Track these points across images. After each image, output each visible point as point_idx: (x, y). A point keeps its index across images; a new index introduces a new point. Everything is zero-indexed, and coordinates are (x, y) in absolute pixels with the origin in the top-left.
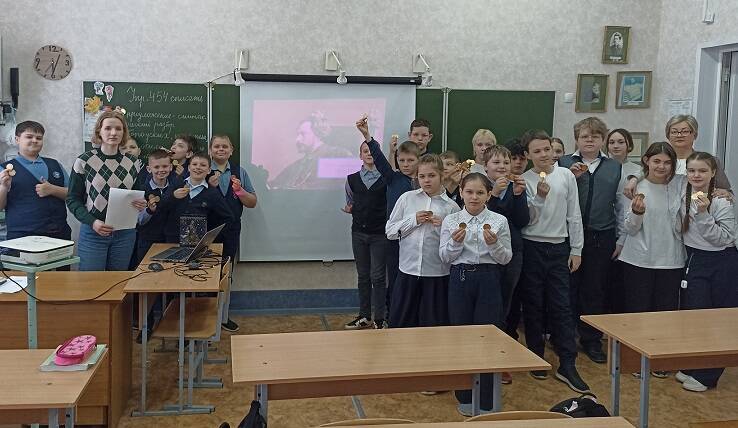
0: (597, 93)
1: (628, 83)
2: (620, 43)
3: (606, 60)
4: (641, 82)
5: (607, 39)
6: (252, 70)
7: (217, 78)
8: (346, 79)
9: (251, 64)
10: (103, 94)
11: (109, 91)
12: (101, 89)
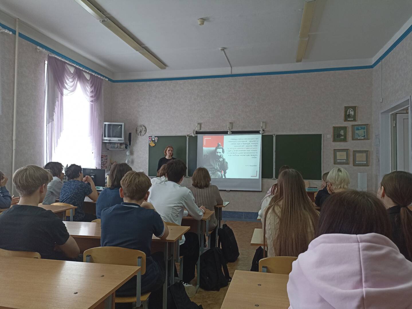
0: (343, 134)
1: (358, 129)
2: (352, 113)
3: (346, 120)
4: (364, 129)
5: (346, 112)
6: (202, 130)
7: (190, 133)
8: (231, 133)
9: (202, 128)
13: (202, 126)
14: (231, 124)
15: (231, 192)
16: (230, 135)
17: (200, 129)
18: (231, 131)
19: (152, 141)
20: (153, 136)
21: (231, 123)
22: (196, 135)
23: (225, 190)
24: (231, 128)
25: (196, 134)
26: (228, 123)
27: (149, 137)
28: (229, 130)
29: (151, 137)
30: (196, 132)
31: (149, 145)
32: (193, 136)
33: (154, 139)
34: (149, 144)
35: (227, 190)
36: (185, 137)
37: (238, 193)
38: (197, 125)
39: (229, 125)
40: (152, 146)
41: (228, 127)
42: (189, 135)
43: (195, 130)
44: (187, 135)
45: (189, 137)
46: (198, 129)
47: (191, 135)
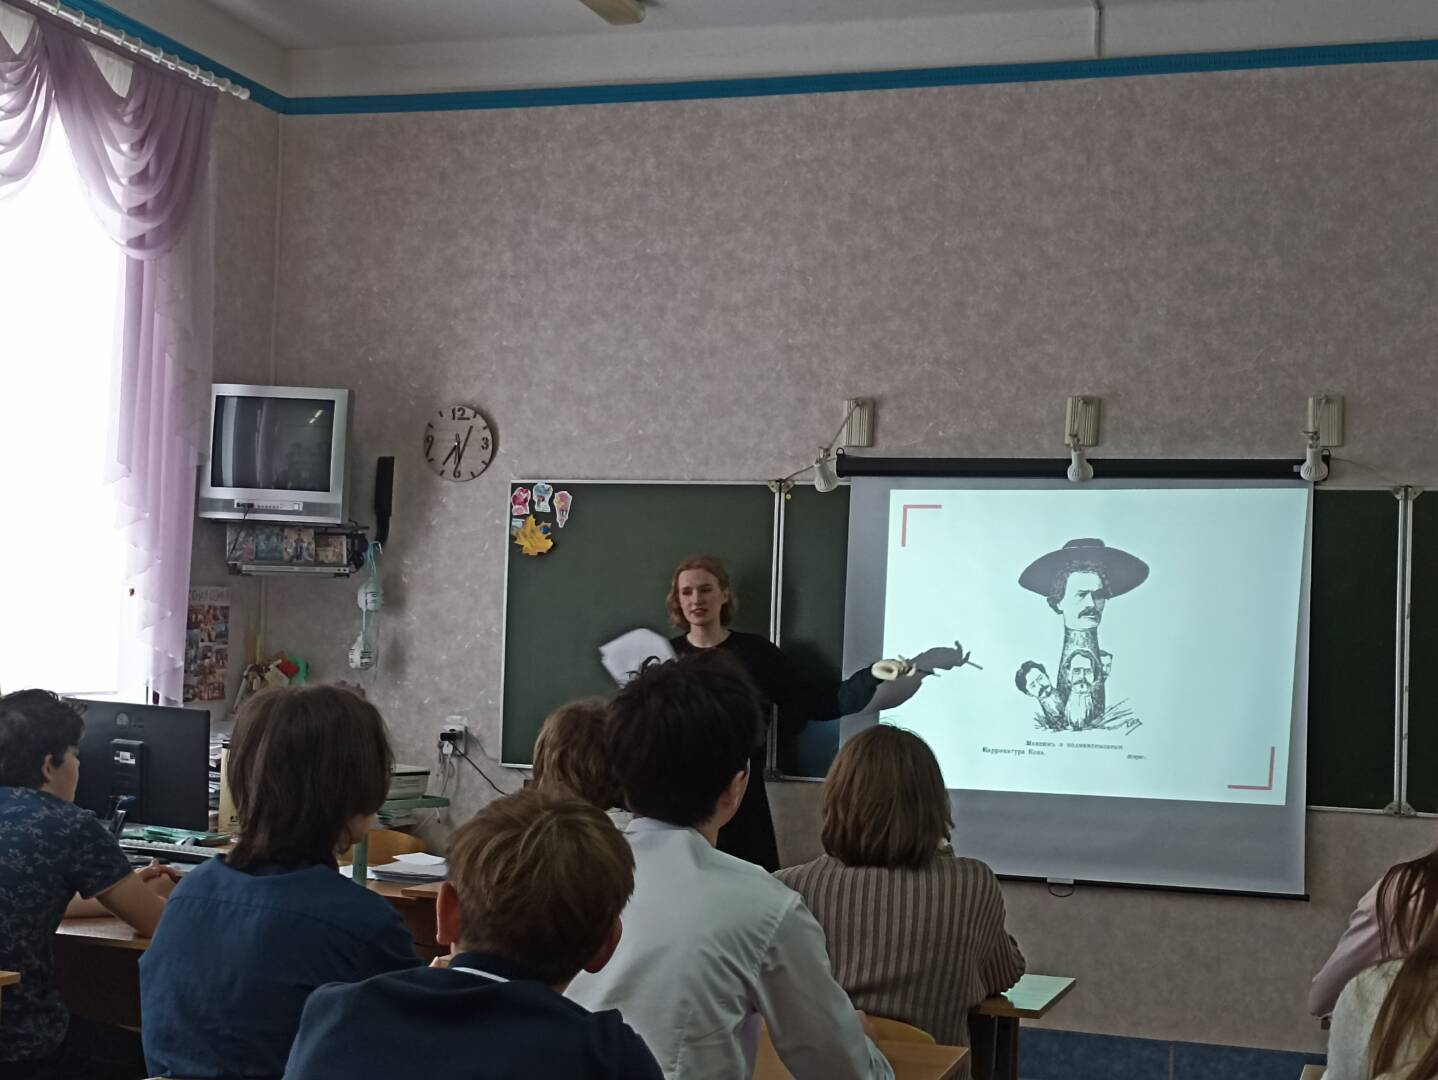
6: (883, 450)
7: (800, 470)
8: (1091, 469)
9: (880, 435)
10: (549, 510)
11: (563, 504)
12: (547, 499)
13: (886, 417)
14: (1091, 409)
15: (1084, 897)
16: (1082, 483)
17: (871, 442)
18: (1089, 461)
19: (531, 519)
20: (540, 483)
21: (1087, 401)
22: (841, 482)
23: (1043, 881)
24: (1087, 438)
25: (840, 473)
26: (1070, 401)
27: (514, 486)
28: (1074, 456)
29: (530, 487)
30: (841, 458)
31: (515, 549)
32: (821, 486)
33: (544, 507)
34: (512, 538)
35: (1052, 876)
36: (762, 494)
37: (1129, 900)
38: (845, 413)
39: (1074, 413)
40: (533, 552)
41: (1068, 431)
42: (794, 481)
43: (831, 445)
44: (777, 477)
45: (789, 497)
46: (855, 442)
47: (802, 480)
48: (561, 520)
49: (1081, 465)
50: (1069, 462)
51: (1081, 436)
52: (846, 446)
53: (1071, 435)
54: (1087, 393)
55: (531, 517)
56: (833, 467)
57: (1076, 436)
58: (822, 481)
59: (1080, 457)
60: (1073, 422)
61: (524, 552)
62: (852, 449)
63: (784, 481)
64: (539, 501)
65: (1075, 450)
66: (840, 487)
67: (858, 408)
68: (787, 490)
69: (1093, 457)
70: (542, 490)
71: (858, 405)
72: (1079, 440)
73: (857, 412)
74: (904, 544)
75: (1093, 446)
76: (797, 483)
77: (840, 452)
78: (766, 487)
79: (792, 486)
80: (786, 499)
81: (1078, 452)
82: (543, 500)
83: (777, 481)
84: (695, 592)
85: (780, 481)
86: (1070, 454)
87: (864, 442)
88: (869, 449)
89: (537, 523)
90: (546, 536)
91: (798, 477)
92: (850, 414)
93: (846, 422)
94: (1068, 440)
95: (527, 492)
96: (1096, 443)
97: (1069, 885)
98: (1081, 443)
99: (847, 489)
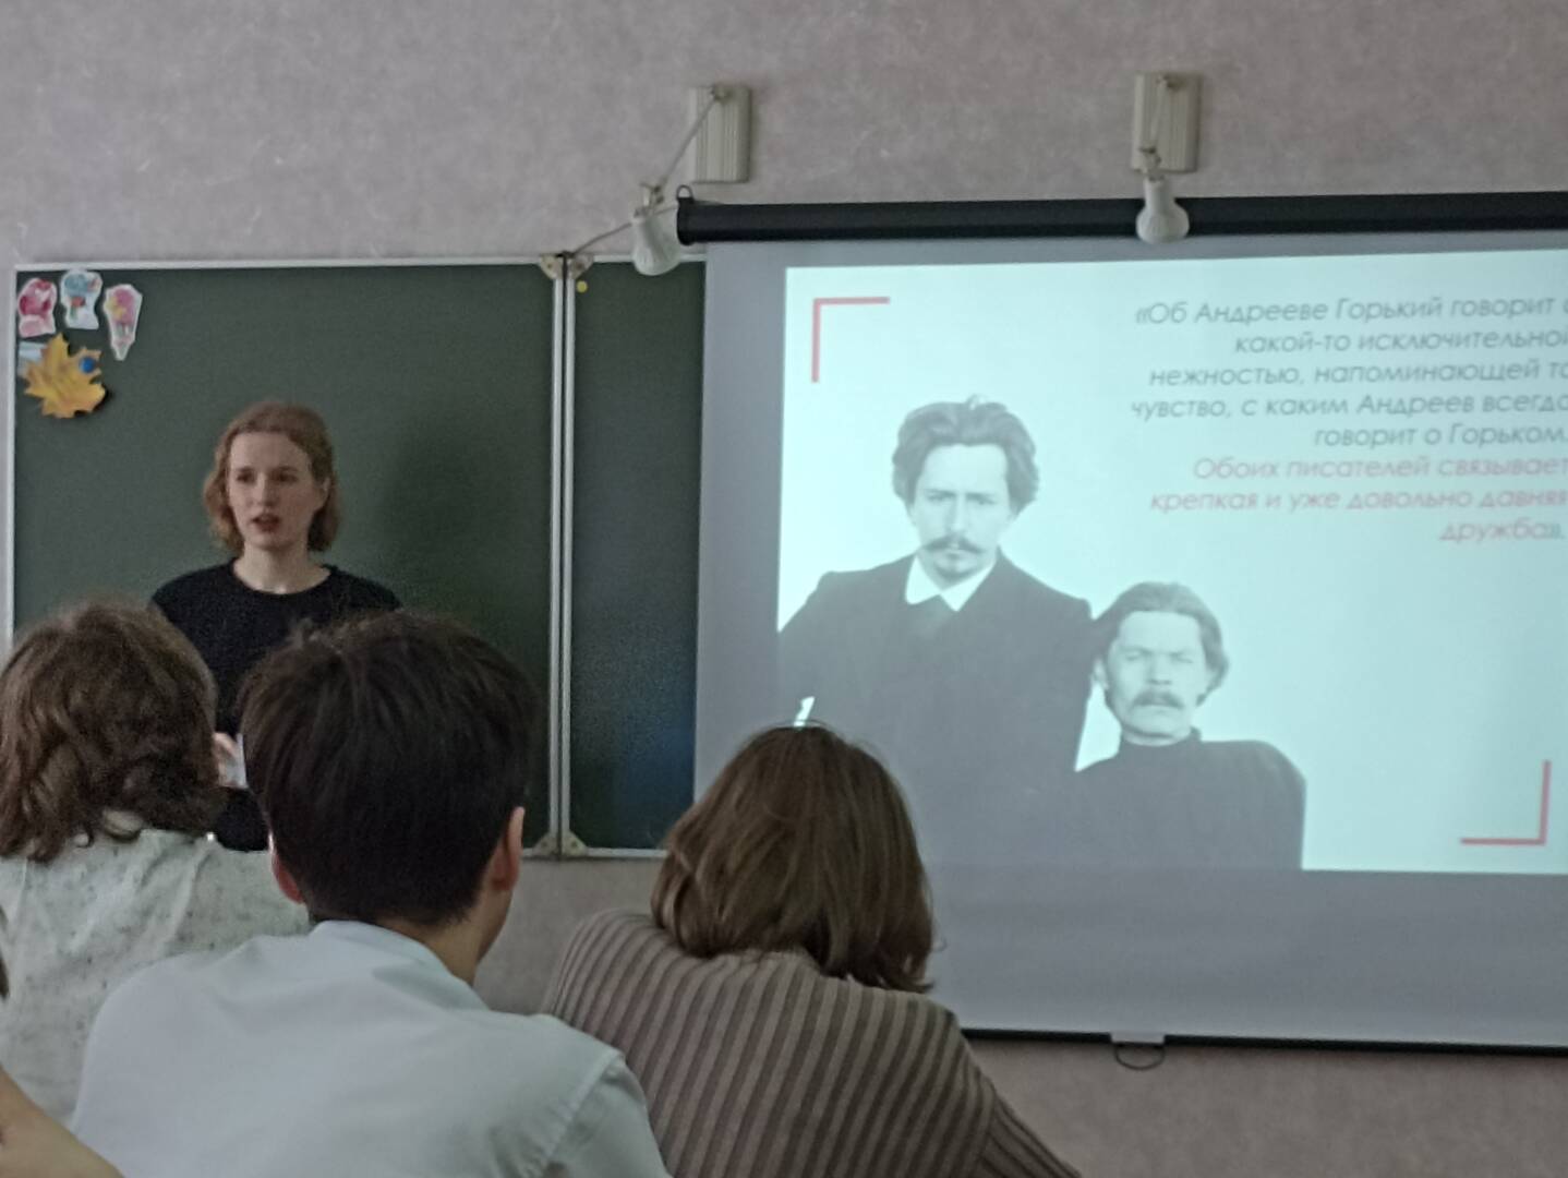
6: (770, 188)
7: (602, 231)
8: (1183, 220)
9: (762, 157)
10: (92, 323)
11: (122, 310)
12: (91, 300)
13: (775, 121)
14: (1184, 97)
16: (1165, 248)
17: (747, 173)
18: (1180, 202)
19: (60, 344)
20: (75, 269)
21: (1174, 83)
22: (688, 254)
24: (1174, 155)
25: (686, 237)
26: (1140, 82)
27: (22, 278)
28: (1149, 193)
29: (53, 277)
30: (687, 207)
31: (26, 404)
32: (646, 264)
33: (84, 319)
34: (21, 383)
35: (1120, 1031)
36: (527, 282)
38: (692, 118)
39: (1149, 105)
40: (66, 411)
41: (1137, 142)
42: (591, 254)
43: (665, 180)
44: (558, 249)
45: (583, 286)
46: (712, 174)
47: (610, 252)
48: (121, 343)
49: (1163, 210)
50: (1138, 204)
51: (1161, 152)
52: (694, 183)
53: (1143, 150)
54: (1175, 66)
55: (59, 338)
56: (669, 223)
57: (1152, 151)
58: (649, 252)
59: (1162, 193)
60: (1147, 122)
61: (47, 410)
62: (705, 188)
63: (572, 255)
64: (74, 307)
65: (1152, 179)
66: (683, 267)
67: (717, 106)
68: (579, 273)
69: (1187, 195)
70: (81, 283)
71: (717, 98)
72: (1158, 160)
73: (716, 111)
74: (815, 378)
75: (1187, 171)
76: (598, 259)
77: (684, 194)
78: (534, 268)
79: (587, 265)
80: (578, 295)
81: (1158, 184)
82: (83, 303)
83: (559, 256)
84: (261, 479)
85: (563, 255)
86: (1140, 187)
87: (733, 172)
88: (742, 186)
89: (71, 351)
90: (91, 376)
91: (600, 246)
92: (703, 117)
93: (694, 132)
94: (1138, 161)
95: (47, 288)
96: (1194, 166)
97: (1155, 1047)
98: (1164, 165)
99: (700, 267)
